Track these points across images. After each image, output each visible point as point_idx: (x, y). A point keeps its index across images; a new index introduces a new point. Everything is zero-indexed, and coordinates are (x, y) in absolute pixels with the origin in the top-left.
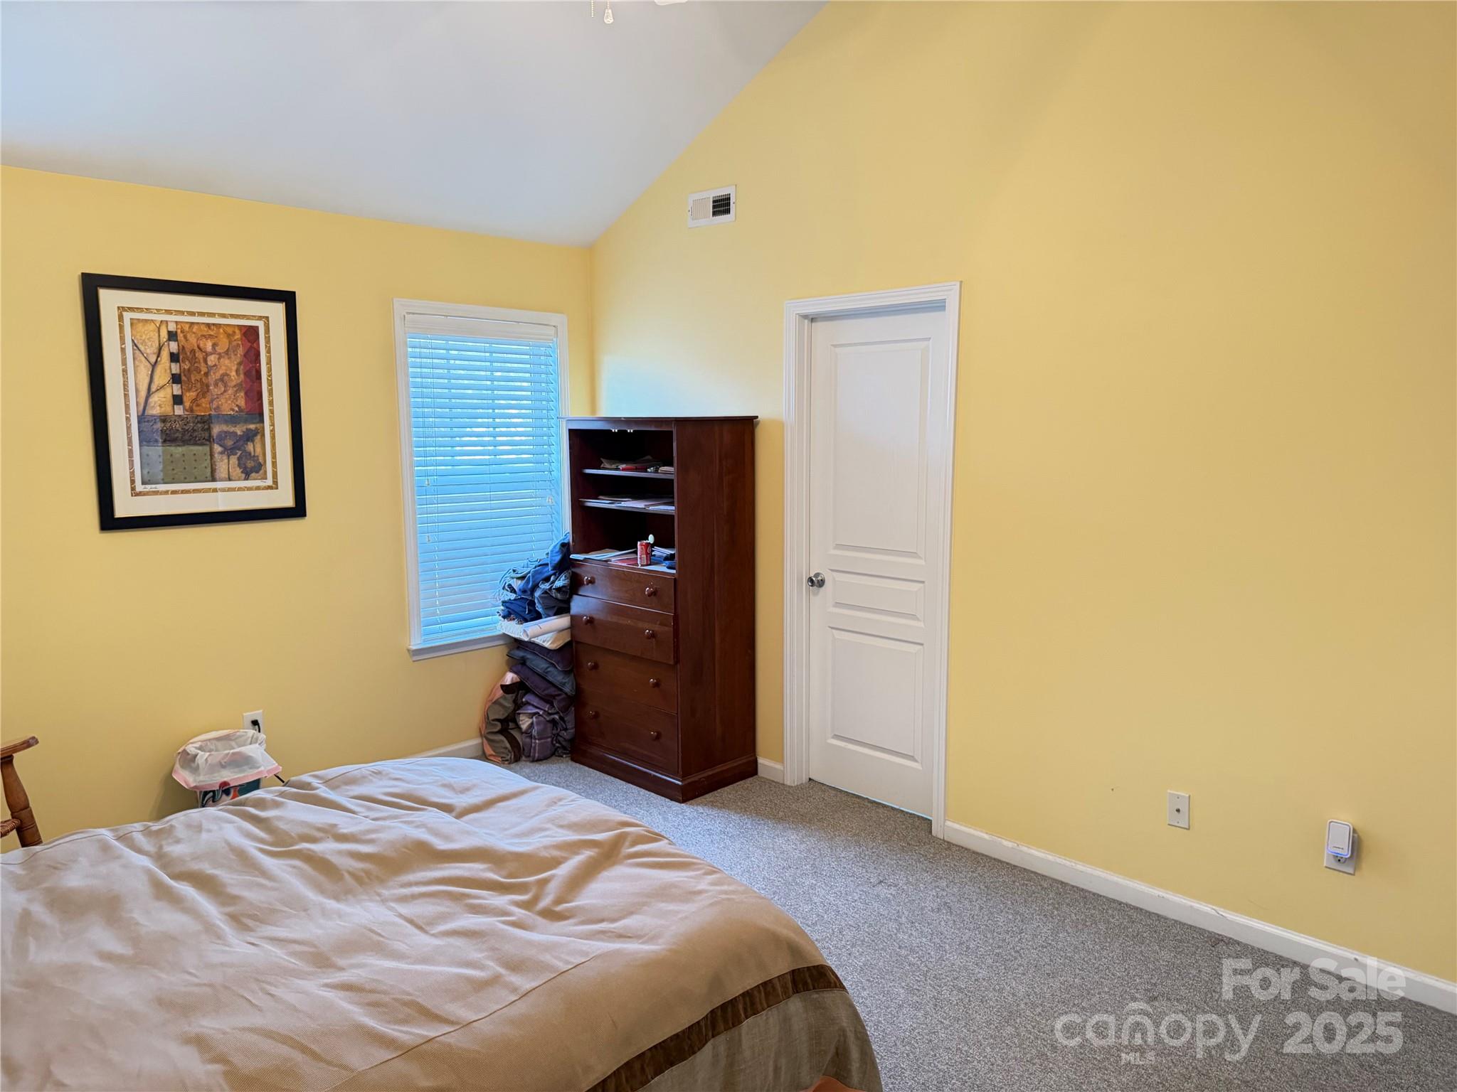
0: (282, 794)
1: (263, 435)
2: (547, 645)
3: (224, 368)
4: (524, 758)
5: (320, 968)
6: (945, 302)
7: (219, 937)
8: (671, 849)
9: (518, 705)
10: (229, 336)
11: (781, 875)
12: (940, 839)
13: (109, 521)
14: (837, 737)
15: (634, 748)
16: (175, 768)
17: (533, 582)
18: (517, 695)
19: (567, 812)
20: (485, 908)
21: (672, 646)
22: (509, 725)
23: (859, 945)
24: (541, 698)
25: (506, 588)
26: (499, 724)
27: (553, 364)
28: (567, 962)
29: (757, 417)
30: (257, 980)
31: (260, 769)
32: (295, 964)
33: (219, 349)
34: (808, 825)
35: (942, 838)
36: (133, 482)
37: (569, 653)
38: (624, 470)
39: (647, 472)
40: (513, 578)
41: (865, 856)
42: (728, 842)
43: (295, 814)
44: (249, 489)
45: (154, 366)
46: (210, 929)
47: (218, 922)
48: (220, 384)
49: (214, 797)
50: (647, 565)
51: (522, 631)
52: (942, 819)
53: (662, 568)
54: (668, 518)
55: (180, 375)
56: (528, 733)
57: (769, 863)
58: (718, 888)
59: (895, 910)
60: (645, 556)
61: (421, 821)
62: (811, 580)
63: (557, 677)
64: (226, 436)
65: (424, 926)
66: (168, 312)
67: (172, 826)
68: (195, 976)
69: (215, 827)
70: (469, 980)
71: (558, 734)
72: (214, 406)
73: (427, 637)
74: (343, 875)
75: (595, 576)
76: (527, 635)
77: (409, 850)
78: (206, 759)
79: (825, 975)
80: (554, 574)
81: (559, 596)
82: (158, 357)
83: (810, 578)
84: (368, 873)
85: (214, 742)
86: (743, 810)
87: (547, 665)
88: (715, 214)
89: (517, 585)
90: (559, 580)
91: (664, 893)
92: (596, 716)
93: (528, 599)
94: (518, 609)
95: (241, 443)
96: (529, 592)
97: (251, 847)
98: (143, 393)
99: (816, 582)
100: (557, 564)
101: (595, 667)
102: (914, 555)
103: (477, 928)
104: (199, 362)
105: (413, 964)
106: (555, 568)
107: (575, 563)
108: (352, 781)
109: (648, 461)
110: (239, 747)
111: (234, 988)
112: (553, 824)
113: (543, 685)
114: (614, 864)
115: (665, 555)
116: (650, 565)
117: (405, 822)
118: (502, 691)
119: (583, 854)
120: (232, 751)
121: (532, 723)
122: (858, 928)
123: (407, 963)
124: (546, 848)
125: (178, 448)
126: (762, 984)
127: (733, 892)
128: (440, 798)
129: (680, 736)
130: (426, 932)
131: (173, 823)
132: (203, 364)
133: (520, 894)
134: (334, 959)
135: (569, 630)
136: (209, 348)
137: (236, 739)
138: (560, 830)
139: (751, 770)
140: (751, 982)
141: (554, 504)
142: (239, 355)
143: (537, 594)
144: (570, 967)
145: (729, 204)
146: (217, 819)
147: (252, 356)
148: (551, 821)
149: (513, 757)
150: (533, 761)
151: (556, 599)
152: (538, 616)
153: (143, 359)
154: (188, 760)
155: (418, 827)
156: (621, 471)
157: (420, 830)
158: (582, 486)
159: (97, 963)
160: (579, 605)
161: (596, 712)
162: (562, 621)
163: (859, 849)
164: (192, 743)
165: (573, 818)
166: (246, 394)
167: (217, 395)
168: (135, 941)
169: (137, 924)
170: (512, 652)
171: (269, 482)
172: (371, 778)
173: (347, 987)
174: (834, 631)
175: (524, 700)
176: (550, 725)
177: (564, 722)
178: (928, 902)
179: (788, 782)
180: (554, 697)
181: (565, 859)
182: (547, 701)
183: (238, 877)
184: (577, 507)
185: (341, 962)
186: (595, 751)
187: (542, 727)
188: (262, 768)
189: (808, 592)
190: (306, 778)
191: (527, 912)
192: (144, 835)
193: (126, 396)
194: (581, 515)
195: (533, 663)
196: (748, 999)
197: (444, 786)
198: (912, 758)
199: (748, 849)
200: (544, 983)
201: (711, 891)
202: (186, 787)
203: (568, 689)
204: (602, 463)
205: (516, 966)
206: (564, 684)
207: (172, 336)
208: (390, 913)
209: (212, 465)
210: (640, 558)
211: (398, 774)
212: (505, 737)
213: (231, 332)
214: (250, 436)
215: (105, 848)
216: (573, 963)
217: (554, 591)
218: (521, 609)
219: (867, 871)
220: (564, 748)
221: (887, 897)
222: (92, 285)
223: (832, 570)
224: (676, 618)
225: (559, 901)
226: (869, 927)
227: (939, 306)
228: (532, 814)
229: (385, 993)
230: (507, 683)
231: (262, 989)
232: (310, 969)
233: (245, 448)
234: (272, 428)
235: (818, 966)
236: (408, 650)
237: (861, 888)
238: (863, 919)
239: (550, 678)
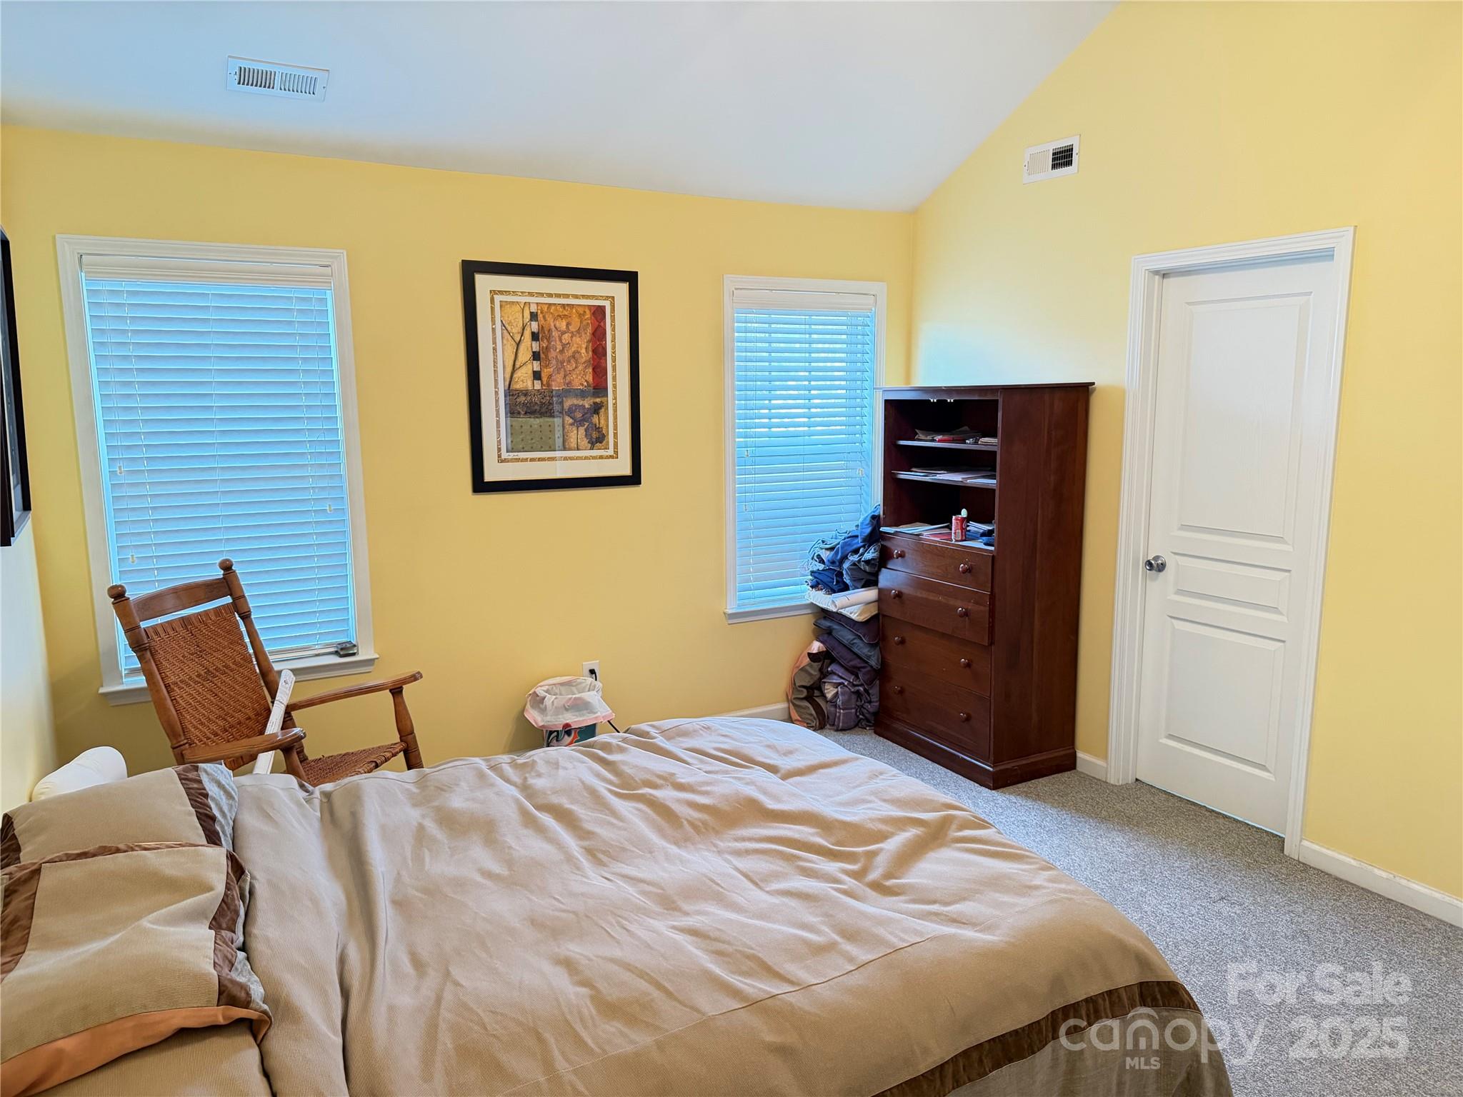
0: (624, 740)
1: (607, 408)
2: (854, 617)
3: (575, 345)
4: (828, 726)
5: (667, 910)
6: (1334, 251)
7: (578, 869)
8: (998, 838)
9: (824, 674)
10: (581, 316)
11: (1106, 878)
12: (1294, 860)
13: (481, 485)
14: (1171, 737)
15: (942, 728)
16: (527, 707)
17: (842, 553)
18: (823, 664)
19: (889, 786)
20: (816, 872)
21: (987, 626)
22: (814, 692)
23: (1198, 963)
24: (847, 669)
25: (815, 558)
26: (805, 690)
27: (869, 334)
28: (903, 940)
29: (1093, 384)
30: (612, 913)
31: (596, 715)
32: (645, 903)
33: (572, 328)
34: (1136, 828)
35: (1296, 858)
36: (499, 450)
37: (876, 626)
38: (940, 441)
39: (965, 443)
40: (822, 549)
41: (1203, 868)
42: (1045, 836)
43: (636, 760)
44: (594, 458)
45: (518, 344)
46: (570, 859)
47: (576, 854)
48: (572, 361)
49: (557, 736)
50: (962, 540)
51: (831, 601)
52: (1299, 838)
53: (978, 544)
54: (989, 492)
55: (539, 352)
56: (833, 702)
57: (1092, 864)
58: (1055, 885)
59: (1240, 930)
60: (960, 531)
61: (749, 779)
62: (1149, 563)
63: (862, 649)
64: (576, 409)
65: (759, 883)
66: (531, 294)
67: (534, 762)
68: (562, 903)
69: (569, 765)
70: (806, 942)
71: (862, 706)
72: (567, 381)
73: (741, 602)
74: (682, 822)
75: (906, 550)
76: (836, 606)
77: (740, 805)
78: (553, 702)
79: (1178, 993)
80: (864, 546)
81: (867, 568)
82: (522, 336)
83: (1149, 561)
84: (705, 823)
85: (558, 686)
86: (1061, 805)
87: (854, 637)
88: (1054, 167)
89: (826, 555)
90: (869, 553)
91: (996, 883)
92: (901, 692)
93: (836, 571)
94: (826, 580)
95: (588, 415)
96: (838, 563)
97: (602, 788)
98: (509, 369)
99: (1155, 565)
100: (867, 536)
101: (903, 642)
102: (1279, 539)
103: (810, 891)
104: (556, 341)
105: (751, 918)
106: (864, 540)
107: (884, 536)
108: (685, 734)
109: (965, 432)
110: (580, 693)
111: (595, 918)
112: (877, 797)
113: (849, 656)
114: (941, 845)
115: (981, 531)
116: (965, 540)
117: (735, 778)
118: (808, 659)
119: (909, 831)
120: (574, 696)
121: (837, 693)
122: (1196, 945)
123: (745, 917)
124: (872, 820)
125: (537, 419)
126: (1106, 992)
127: (1071, 892)
128: (765, 758)
129: (992, 720)
130: (760, 888)
131: (535, 758)
132: (558, 343)
133: (849, 863)
134: (679, 903)
135: (876, 603)
136: (564, 327)
137: (577, 685)
138: (883, 804)
139: (1068, 763)
140: (1095, 988)
141: (864, 475)
142: (588, 334)
143: (846, 565)
144: (906, 945)
145: (1071, 155)
146: (570, 758)
147: (598, 336)
148: (875, 793)
149: (818, 724)
150: (837, 730)
151: (865, 571)
152: (845, 588)
153: (510, 338)
154: (538, 701)
155: (747, 784)
156: (937, 442)
157: (749, 787)
158: (896, 457)
159: (479, 879)
160: (887, 578)
161: (901, 688)
162: (870, 594)
163: (1196, 860)
164: (541, 686)
165: (896, 794)
166: (593, 369)
167: (570, 371)
168: (510, 863)
169: (510, 847)
170: (819, 622)
171: (611, 452)
172: (701, 732)
173: (693, 932)
174: (1173, 620)
175: (829, 669)
176: (854, 697)
177: (869, 694)
178: (1280, 927)
179: (1112, 781)
180: (859, 668)
181: (891, 835)
182: (852, 673)
183: (593, 814)
184: (890, 479)
185: (686, 907)
186: (899, 726)
187: (846, 697)
188: (599, 714)
189: (1145, 577)
190: (644, 727)
191: (856, 882)
192: (510, 766)
193: (495, 372)
194: (893, 486)
195: (839, 633)
196: (1091, 1005)
197: (769, 746)
198: (1263, 767)
199: (1068, 847)
200: (883, 956)
201: (1048, 888)
202: (535, 726)
203: (873, 662)
204: (917, 434)
205: (851, 935)
206: (869, 657)
207: (534, 316)
208: (728, 865)
209: (564, 436)
210: (955, 533)
211: (725, 731)
212: (810, 703)
213: (582, 313)
214: (597, 409)
215: (481, 776)
216: (908, 941)
217: (863, 563)
218: (829, 580)
219: (1206, 885)
220: (868, 720)
221: (1230, 916)
222: (470, 270)
223: (1175, 554)
224: (992, 596)
225: (889, 876)
226: (1209, 945)
227: (1326, 255)
228: (855, 784)
229: (729, 943)
230: (814, 652)
231: (618, 923)
232: (657, 909)
233: (591, 420)
234: (614, 401)
235: (1169, 982)
236: (725, 613)
237: (1199, 902)
238: (1203, 936)
239: (855, 650)
